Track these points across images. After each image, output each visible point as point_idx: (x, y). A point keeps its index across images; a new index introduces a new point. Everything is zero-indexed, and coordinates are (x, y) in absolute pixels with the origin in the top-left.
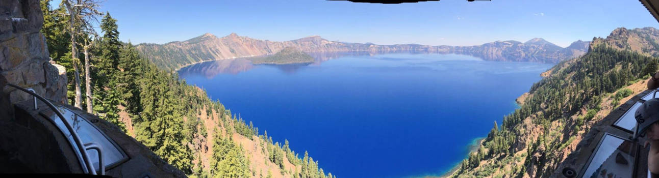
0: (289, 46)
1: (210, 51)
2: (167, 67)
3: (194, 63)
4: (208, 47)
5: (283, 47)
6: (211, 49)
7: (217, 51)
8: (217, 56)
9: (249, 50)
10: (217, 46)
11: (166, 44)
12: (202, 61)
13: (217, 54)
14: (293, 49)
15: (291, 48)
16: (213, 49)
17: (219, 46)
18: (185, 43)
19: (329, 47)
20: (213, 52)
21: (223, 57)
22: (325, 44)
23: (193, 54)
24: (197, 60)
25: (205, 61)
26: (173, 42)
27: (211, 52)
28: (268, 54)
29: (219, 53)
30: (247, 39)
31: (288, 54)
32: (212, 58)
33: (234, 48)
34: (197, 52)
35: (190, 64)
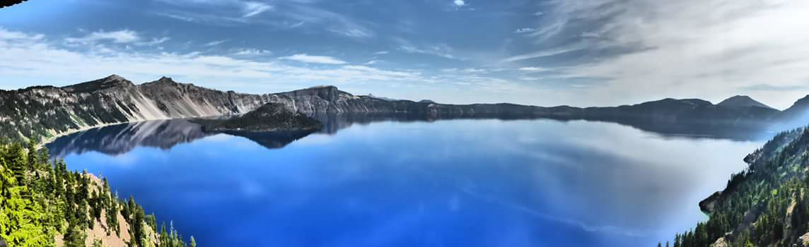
0: (272, 102)
1: (117, 106)
2: (21, 135)
3: (85, 127)
4: (114, 99)
5: (261, 103)
6: (119, 103)
7: (132, 106)
8: (131, 115)
9: (194, 106)
10: (132, 98)
11: (21, 91)
12: (101, 125)
13: (132, 112)
14: (280, 108)
15: (276, 105)
16: (124, 103)
17: (136, 98)
18: (68, 90)
19: (353, 105)
20: (124, 108)
21: (141, 116)
22: (345, 100)
23: (83, 111)
24: (91, 122)
25: (107, 125)
26: (38, 87)
27: (121, 109)
28: (231, 114)
29: (134, 111)
30: (191, 87)
31: (269, 115)
32: (123, 118)
33: (166, 102)
34: (92, 108)
35: (75, 131)
